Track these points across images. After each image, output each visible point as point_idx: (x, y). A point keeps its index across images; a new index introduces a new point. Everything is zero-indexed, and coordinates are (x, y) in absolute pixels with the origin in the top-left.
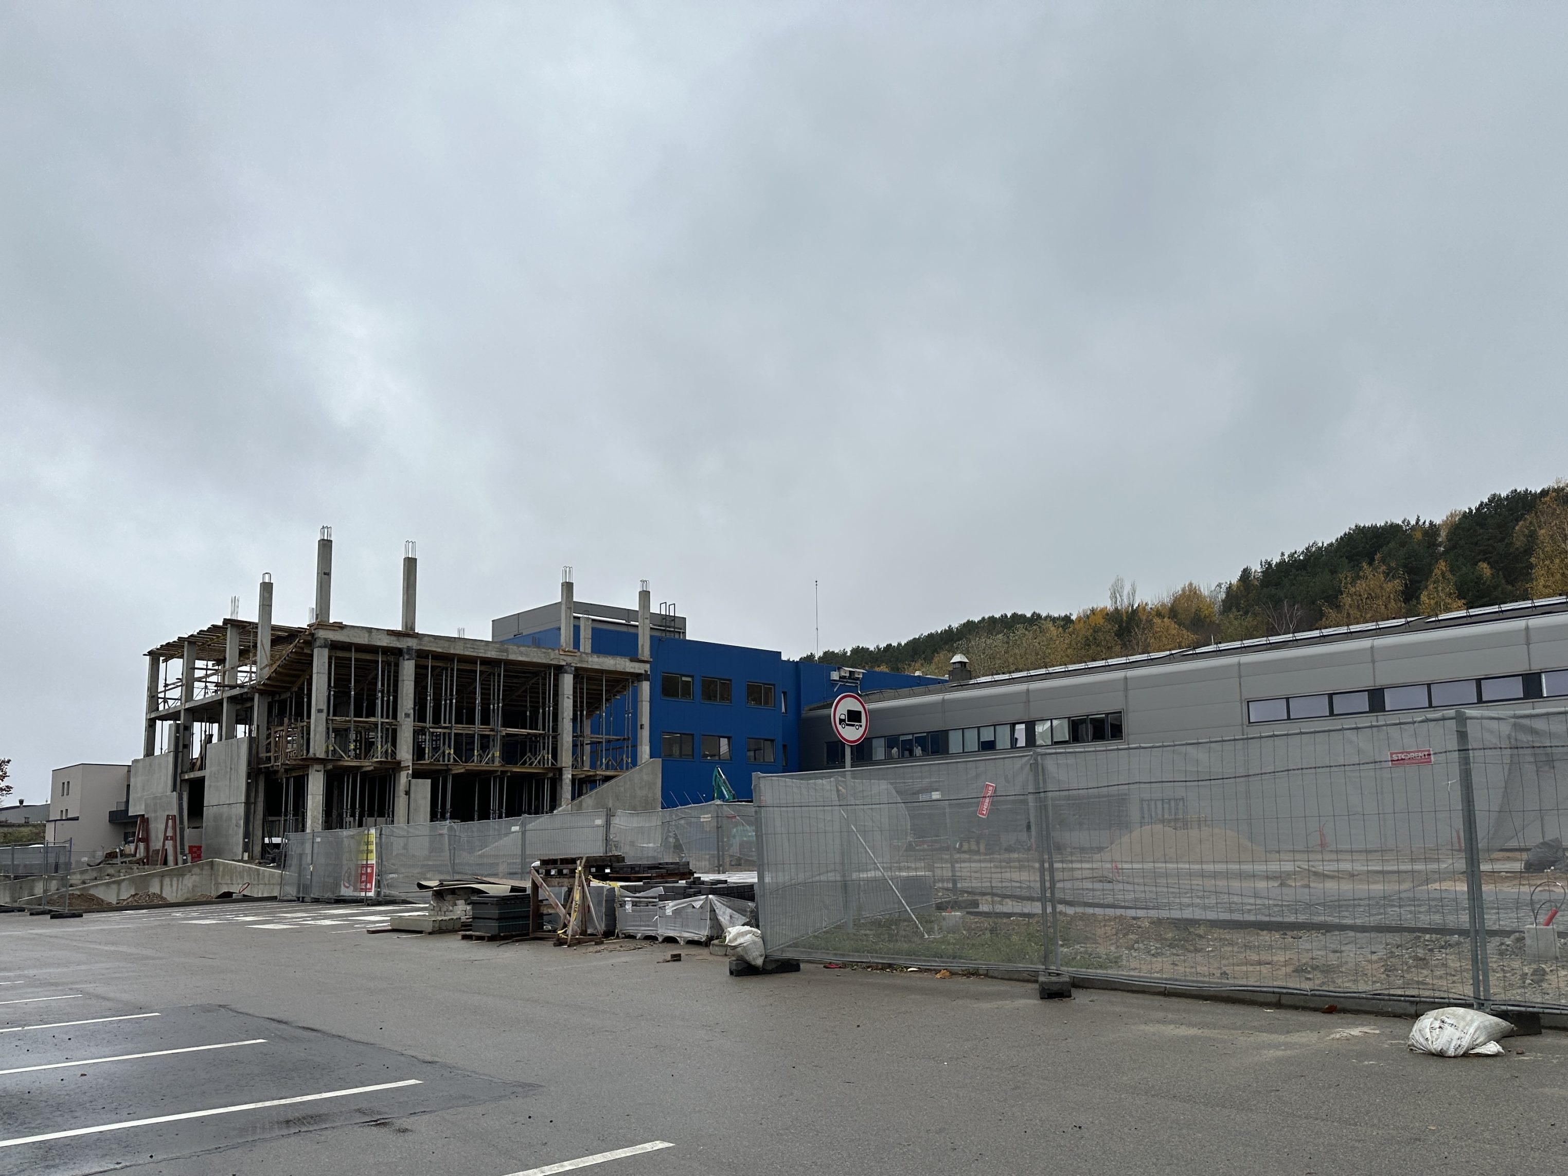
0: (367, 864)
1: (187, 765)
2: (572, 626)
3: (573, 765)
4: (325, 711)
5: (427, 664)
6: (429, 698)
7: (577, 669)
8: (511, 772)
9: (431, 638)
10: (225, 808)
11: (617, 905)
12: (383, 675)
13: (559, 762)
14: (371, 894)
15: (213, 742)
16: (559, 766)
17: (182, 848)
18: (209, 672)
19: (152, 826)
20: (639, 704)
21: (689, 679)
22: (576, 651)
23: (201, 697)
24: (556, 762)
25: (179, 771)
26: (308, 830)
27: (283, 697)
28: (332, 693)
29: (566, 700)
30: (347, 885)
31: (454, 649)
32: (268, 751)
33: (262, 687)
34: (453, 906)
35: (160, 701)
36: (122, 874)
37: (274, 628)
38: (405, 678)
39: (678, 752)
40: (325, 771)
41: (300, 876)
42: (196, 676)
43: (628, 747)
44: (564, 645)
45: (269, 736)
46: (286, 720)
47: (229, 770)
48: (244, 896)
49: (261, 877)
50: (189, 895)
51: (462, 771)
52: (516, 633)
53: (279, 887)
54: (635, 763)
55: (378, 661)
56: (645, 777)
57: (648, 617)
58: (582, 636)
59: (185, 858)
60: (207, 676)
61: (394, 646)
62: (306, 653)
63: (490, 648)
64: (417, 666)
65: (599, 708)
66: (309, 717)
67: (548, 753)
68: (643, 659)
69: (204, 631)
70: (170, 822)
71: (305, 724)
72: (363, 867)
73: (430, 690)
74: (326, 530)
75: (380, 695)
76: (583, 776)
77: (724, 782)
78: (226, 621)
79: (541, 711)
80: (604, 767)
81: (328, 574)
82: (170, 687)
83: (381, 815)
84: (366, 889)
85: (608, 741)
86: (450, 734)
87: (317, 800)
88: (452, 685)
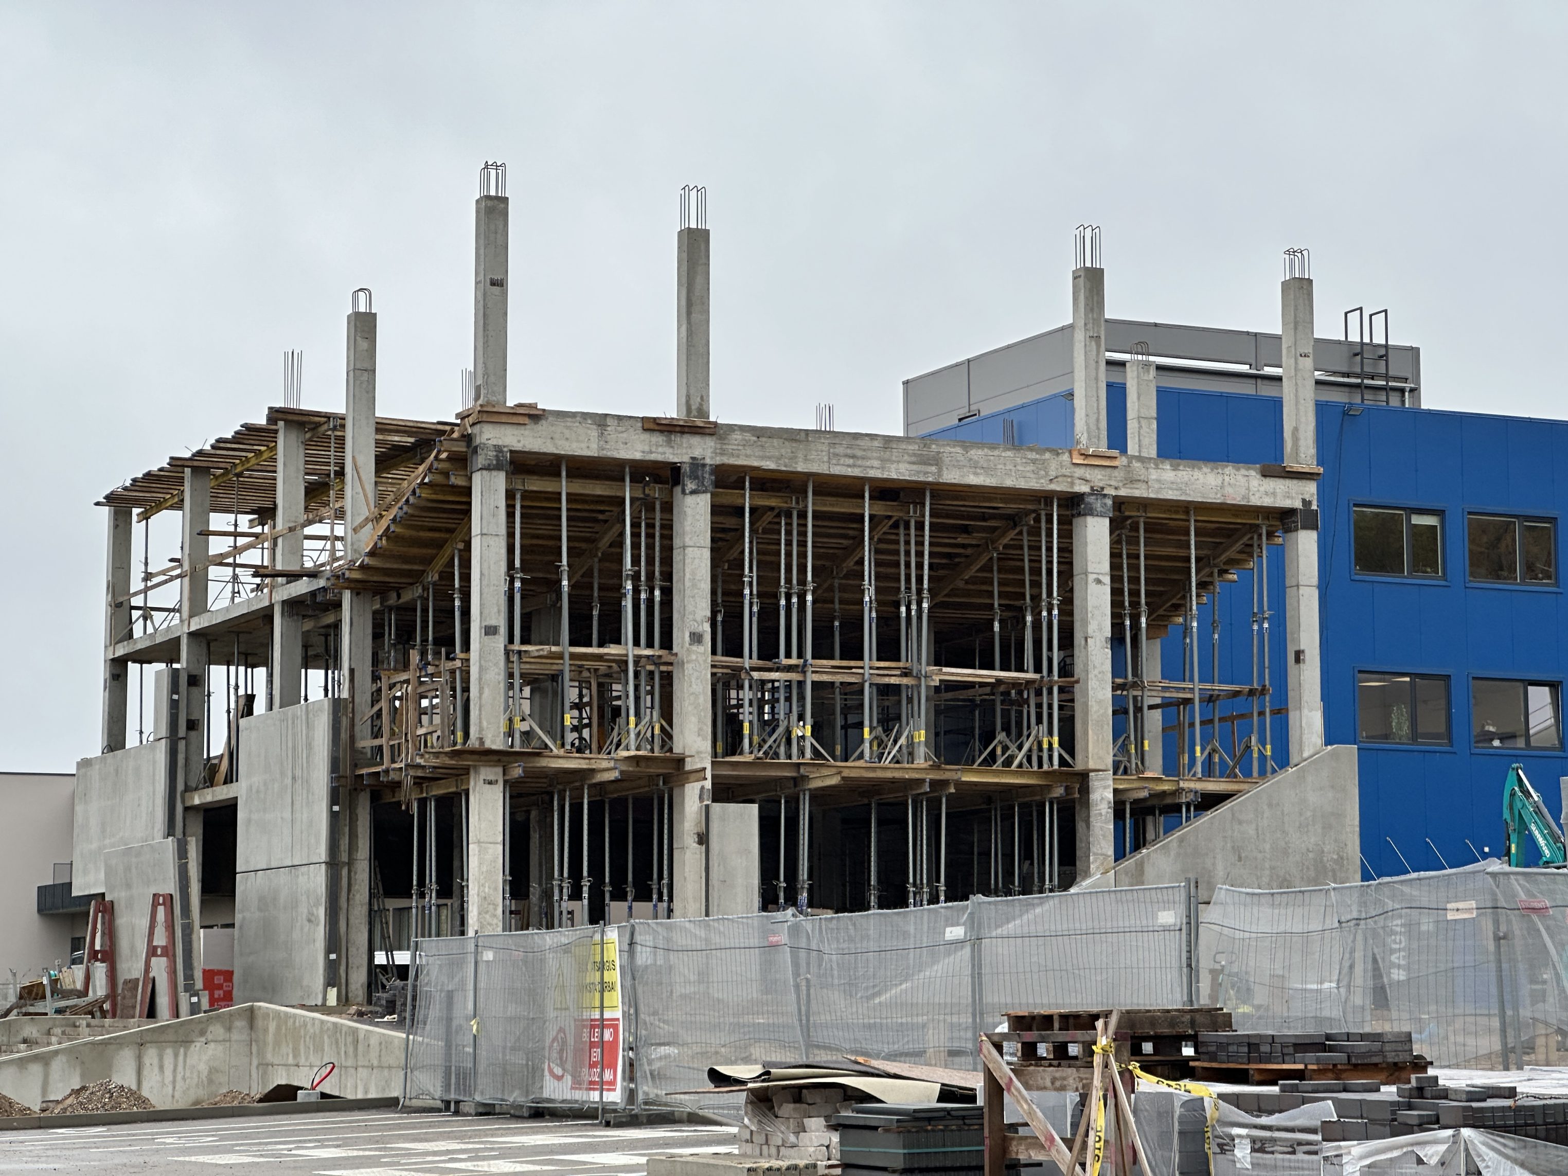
0: (602, 1019)
1: (198, 773)
2: (1103, 386)
3: (1116, 766)
4: (503, 630)
5: (739, 502)
6: (747, 591)
7: (1120, 503)
8: (959, 784)
9: (748, 436)
10: (283, 877)
11: (1211, 1148)
12: (635, 535)
13: (1079, 755)
14: (615, 1096)
15: (256, 712)
16: (1079, 766)
17: (189, 977)
18: (241, 541)
19: (122, 921)
20: (1290, 592)
21: (1430, 521)
22: (1115, 453)
23: (224, 602)
24: (1072, 755)
25: (180, 787)
26: (471, 933)
27: (407, 597)
28: (518, 584)
29: (1092, 588)
30: (558, 1071)
31: (806, 460)
32: (377, 734)
33: (356, 575)
34: (797, 1133)
35: (136, 614)
36: (54, 1039)
37: (383, 427)
38: (688, 541)
39: (1406, 728)
40: (505, 782)
41: (448, 1045)
42: (212, 551)
43: (1261, 714)
44: (1084, 440)
45: (376, 697)
46: (415, 657)
47: (289, 781)
48: (324, 1095)
49: (361, 1048)
50: (202, 1093)
51: (834, 781)
52: (963, 412)
53: (402, 1073)
54: (1283, 759)
55: (624, 499)
56: (1313, 798)
57: (1310, 350)
58: (1131, 414)
59: (194, 999)
60: (237, 550)
61: (660, 458)
62: (453, 486)
63: (895, 455)
64: (716, 510)
65: (1180, 607)
66: (466, 647)
67: (1050, 733)
68: (1297, 467)
69: (225, 441)
70: (161, 910)
71: (458, 663)
72: (593, 1027)
73: (750, 574)
74: (493, 172)
75: (629, 586)
76: (1144, 794)
77: (1538, 811)
78: (275, 414)
79: (1029, 618)
80: (1199, 768)
81: (499, 283)
82: (155, 580)
83: (643, 895)
84: (602, 1083)
85: (1210, 699)
86: (801, 684)
87: (488, 857)
88: (802, 555)
